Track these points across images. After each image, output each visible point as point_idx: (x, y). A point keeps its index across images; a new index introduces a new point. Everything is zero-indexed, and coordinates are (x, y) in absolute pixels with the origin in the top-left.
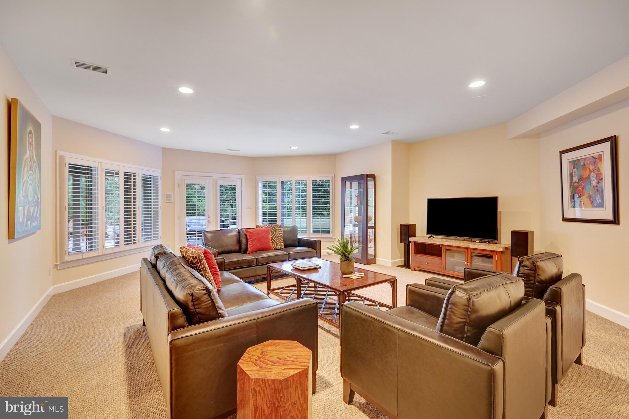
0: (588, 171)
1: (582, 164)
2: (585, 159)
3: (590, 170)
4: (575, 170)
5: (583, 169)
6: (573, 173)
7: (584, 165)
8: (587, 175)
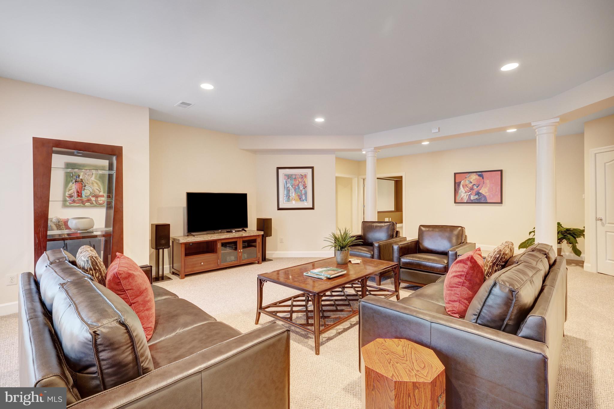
0: (297, 182)
1: (294, 177)
2: (296, 175)
3: (299, 181)
4: (289, 180)
5: (294, 180)
6: (287, 182)
7: (295, 178)
8: (297, 184)
